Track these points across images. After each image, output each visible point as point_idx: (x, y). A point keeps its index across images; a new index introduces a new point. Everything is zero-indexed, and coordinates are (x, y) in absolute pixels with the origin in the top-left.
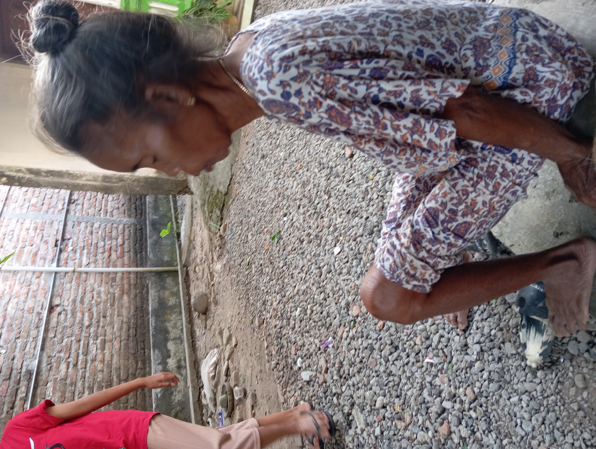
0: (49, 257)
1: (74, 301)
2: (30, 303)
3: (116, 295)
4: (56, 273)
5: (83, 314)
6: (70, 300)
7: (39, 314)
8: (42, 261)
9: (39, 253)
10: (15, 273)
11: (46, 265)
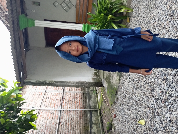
0: (59, 105)
1: (66, 121)
2: (53, 121)
3: (79, 118)
5: (69, 126)
6: (65, 120)
7: (56, 125)
8: (57, 106)
9: (56, 103)
11: (58, 108)
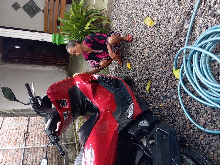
0: (22, 142)
1: (32, 162)
3: (50, 157)
4: (24, 149)
8: (19, 144)
9: (17, 140)
10: (7, 150)
11: (21, 145)
